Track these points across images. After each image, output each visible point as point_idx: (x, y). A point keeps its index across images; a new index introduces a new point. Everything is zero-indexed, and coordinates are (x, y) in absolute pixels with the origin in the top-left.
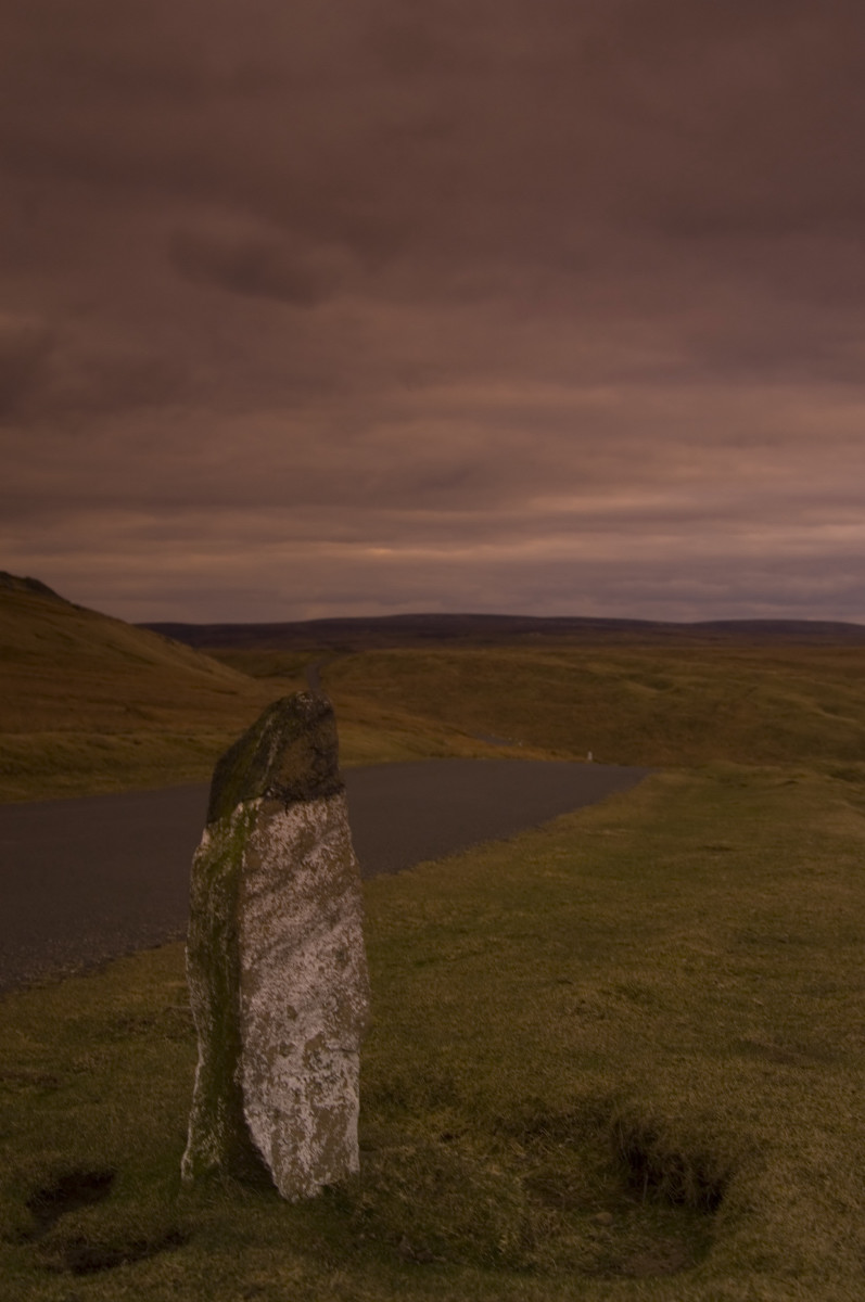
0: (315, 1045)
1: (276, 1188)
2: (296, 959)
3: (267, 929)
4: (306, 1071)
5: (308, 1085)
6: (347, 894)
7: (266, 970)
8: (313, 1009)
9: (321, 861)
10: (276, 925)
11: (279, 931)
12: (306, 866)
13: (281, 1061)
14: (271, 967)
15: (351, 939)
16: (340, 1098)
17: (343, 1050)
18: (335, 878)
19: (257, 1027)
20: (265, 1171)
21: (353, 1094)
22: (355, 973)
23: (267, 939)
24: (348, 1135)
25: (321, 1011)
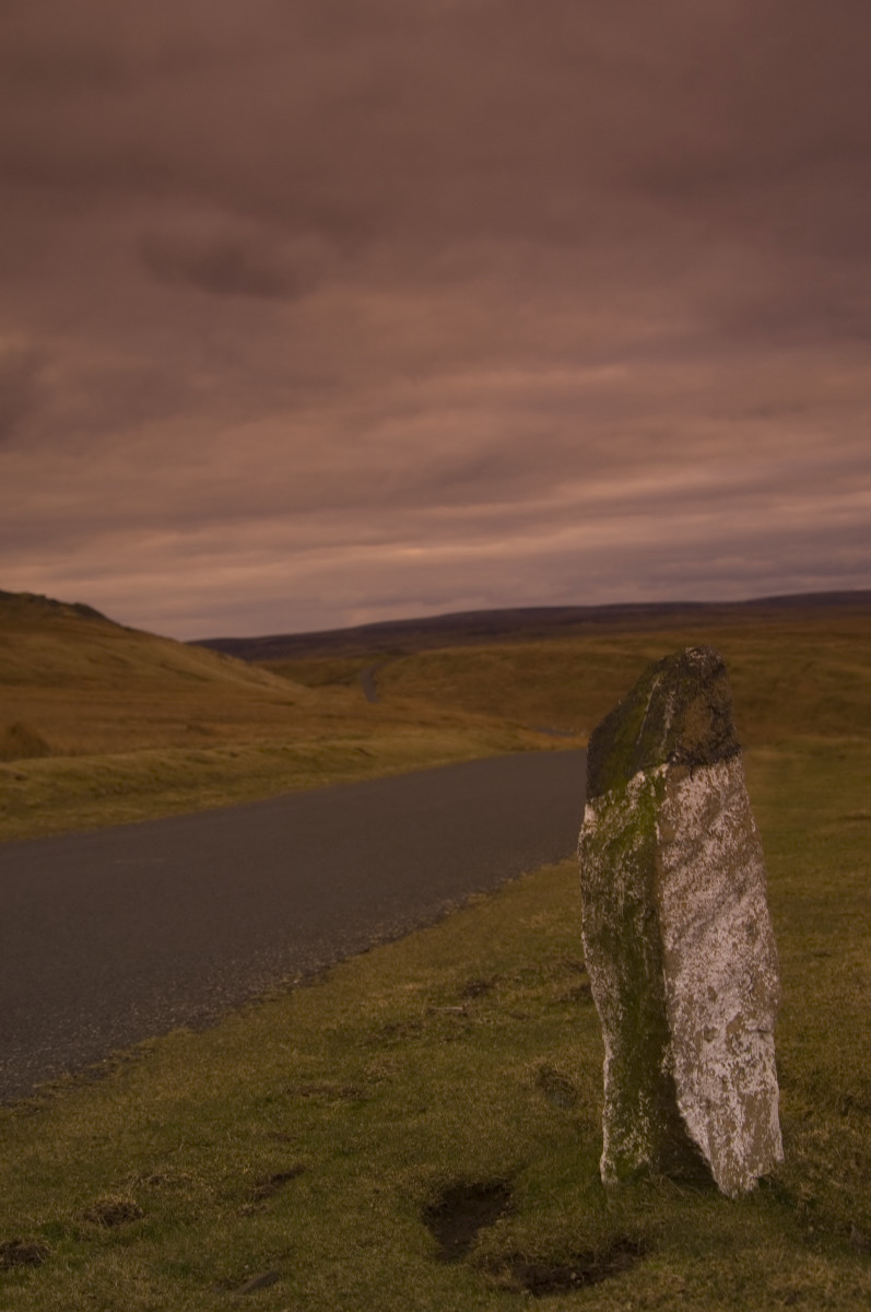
0: (736, 1026)
1: (716, 1185)
2: (710, 936)
3: (684, 905)
4: (730, 1056)
5: (733, 1071)
6: (751, 863)
7: (685, 949)
8: (730, 988)
9: (725, 828)
10: (693, 900)
11: (695, 906)
12: (712, 835)
13: (707, 1047)
14: (690, 945)
15: (758, 911)
16: (763, 1082)
17: (759, 1031)
18: (739, 846)
19: (683, 1012)
20: (704, 1166)
21: (772, 1076)
22: (764, 947)
23: (685, 915)
24: (771, 1122)
25: (737, 990)
